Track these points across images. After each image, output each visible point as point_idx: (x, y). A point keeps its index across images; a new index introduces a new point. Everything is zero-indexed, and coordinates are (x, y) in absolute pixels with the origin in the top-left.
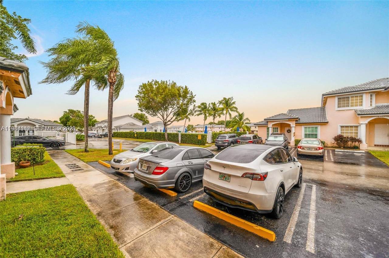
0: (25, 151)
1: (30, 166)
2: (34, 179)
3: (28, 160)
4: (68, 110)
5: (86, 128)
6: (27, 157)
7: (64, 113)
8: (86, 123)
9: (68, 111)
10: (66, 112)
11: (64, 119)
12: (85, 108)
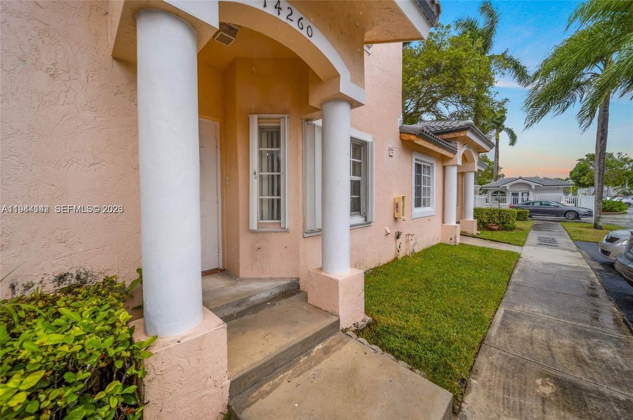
0: (495, 213)
1: (499, 230)
2: (488, 239)
3: (497, 224)
4: (586, 156)
5: (599, 183)
6: (496, 220)
7: (579, 162)
8: (599, 174)
9: (585, 158)
10: (583, 160)
11: (577, 173)
12: (596, 146)
